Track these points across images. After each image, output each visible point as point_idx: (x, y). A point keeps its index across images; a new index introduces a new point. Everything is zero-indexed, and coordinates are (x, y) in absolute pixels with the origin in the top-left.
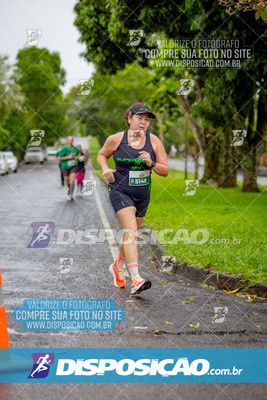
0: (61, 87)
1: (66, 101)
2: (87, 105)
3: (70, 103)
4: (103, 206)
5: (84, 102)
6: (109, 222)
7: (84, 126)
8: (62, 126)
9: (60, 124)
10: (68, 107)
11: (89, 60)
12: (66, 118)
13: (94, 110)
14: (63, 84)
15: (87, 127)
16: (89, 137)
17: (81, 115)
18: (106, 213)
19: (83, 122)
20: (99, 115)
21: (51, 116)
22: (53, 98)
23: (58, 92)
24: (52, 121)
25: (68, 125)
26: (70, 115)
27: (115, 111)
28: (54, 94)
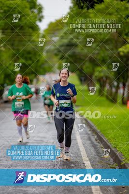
0: (38, 23)
1: (44, 37)
2: (65, 41)
5: (62, 37)
6: (90, 160)
8: (40, 63)
9: (38, 61)
12: (44, 54)
13: (71, 45)
14: (40, 20)
18: (86, 150)
20: (78, 50)
21: (29, 53)
22: (30, 35)
23: (35, 28)
24: (30, 59)
25: (46, 62)
26: (48, 52)
28: (31, 30)
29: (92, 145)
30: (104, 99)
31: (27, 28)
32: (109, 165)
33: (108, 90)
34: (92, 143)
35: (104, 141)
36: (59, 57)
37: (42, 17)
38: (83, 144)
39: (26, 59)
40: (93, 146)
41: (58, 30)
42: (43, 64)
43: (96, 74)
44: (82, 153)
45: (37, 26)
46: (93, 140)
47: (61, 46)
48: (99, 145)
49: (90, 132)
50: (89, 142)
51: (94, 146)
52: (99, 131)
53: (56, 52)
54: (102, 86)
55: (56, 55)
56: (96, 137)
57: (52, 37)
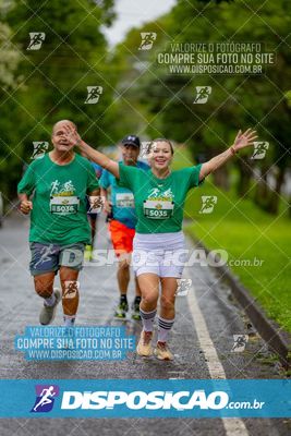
0: (104, 30)
1: (116, 60)
3: (124, 65)
4: (202, 308)
6: (216, 344)
7: (157, 119)
8: (105, 120)
9: (101, 115)
10: (120, 75)
12: (116, 100)
13: (178, 82)
14: (109, 24)
15: (166, 120)
17: (150, 94)
18: (207, 322)
19: (155, 111)
22: (86, 55)
23: (96, 40)
25: (119, 117)
26: (126, 94)
28: (87, 45)
29: (219, 310)
30: (249, 204)
31: (78, 41)
32: (260, 356)
34: (221, 305)
35: (248, 302)
36: (150, 107)
37: (114, 16)
38: (201, 309)
40: (223, 313)
42: (112, 122)
44: (198, 329)
45: (101, 36)
46: (224, 298)
47: (156, 82)
48: (237, 310)
49: (216, 281)
50: (214, 303)
51: (226, 313)
52: (236, 278)
53: (142, 95)
54: (246, 175)
55: (143, 102)
56: (229, 292)
57: (134, 61)
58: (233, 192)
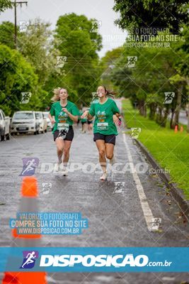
0: (97, 52)
1: (102, 64)
2: (121, 69)
3: (105, 66)
5: (118, 65)
7: (118, 88)
10: (103, 70)
11: (123, 27)
12: (101, 80)
13: (127, 73)
14: (99, 50)
15: (121, 88)
16: (123, 98)
19: (117, 84)
21: (88, 78)
22: (90, 62)
23: (94, 56)
24: (89, 84)
27: (147, 74)
28: (90, 58)
30: (154, 122)
31: (88, 56)
33: (158, 115)
36: (115, 83)
37: (101, 46)
39: (85, 84)
41: (115, 58)
43: (148, 100)
45: (96, 54)
46: (143, 160)
47: (118, 73)
49: (140, 153)
52: (148, 152)
53: (112, 78)
54: (153, 111)
55: (112, 81)
56: (146, 157)
57: (109, 65)
58: (148, 118)
